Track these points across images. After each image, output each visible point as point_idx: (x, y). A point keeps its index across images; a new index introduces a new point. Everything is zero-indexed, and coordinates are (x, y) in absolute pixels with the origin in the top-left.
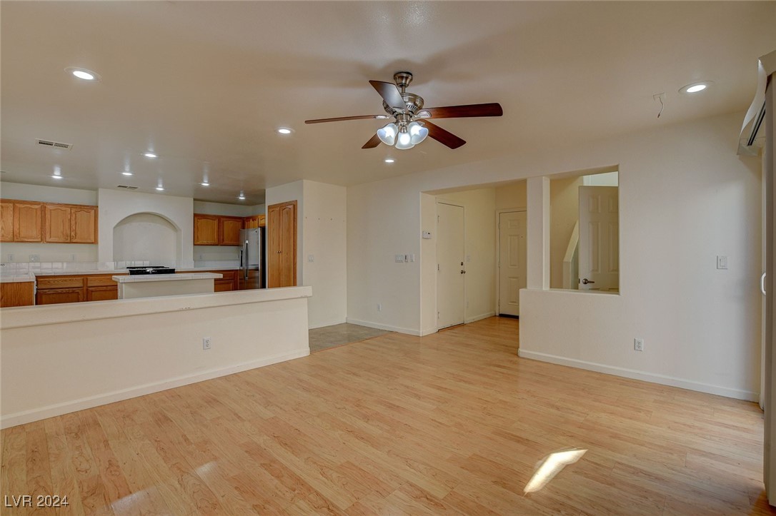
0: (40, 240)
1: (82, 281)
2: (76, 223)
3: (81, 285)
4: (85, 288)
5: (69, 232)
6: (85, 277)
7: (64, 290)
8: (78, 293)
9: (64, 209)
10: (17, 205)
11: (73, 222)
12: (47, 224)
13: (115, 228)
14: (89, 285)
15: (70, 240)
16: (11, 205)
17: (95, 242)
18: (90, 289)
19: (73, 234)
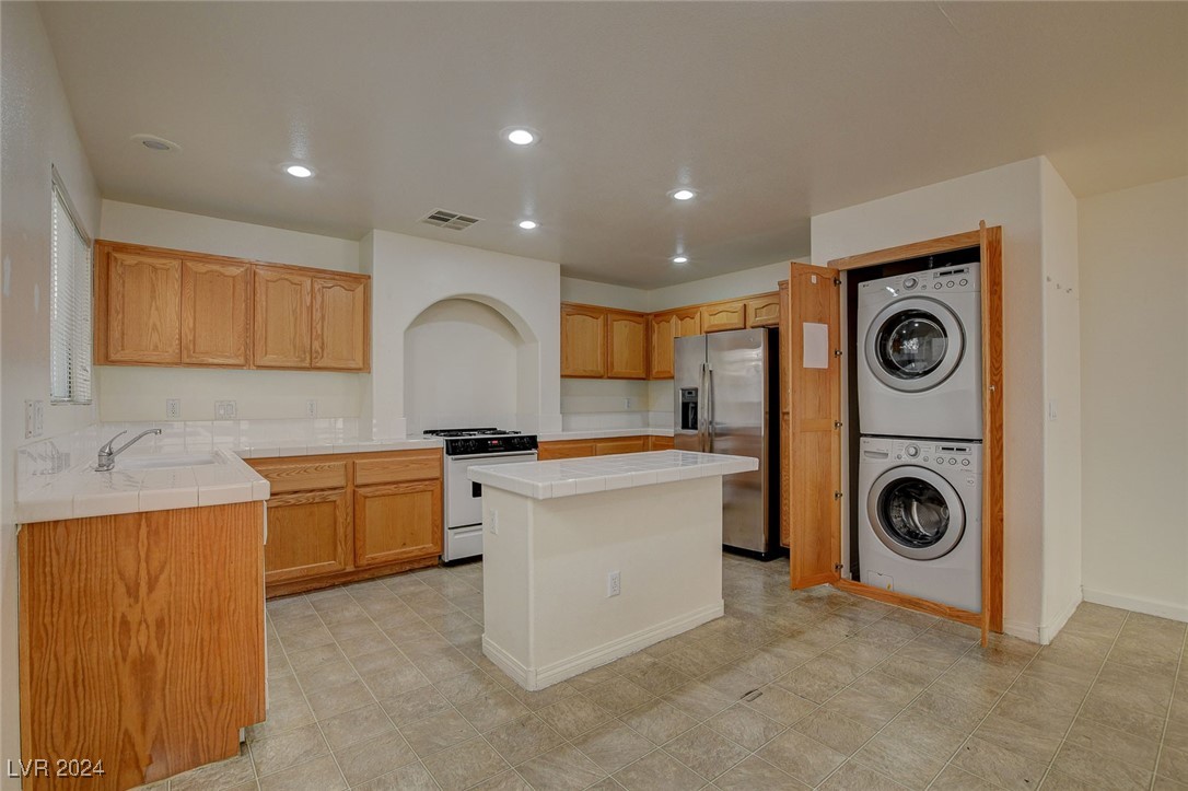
0: (241, 361)
1: (342, 472)
2: (323, 317)
3: (338, 481)
4: (349, 490)
5: (307, 341)
6: (350, 460)
7: (303, 498)
8: (335, 501)
9: (296, 279)
10: (189, 264)
11: (317, 315)
12: (259, 318)
13: (405, 333)
14: (359, 481)
15: (311, 363)
16: (176, 263)
17: (365, 367)
18: (362, 491)
19: (316, 345)
